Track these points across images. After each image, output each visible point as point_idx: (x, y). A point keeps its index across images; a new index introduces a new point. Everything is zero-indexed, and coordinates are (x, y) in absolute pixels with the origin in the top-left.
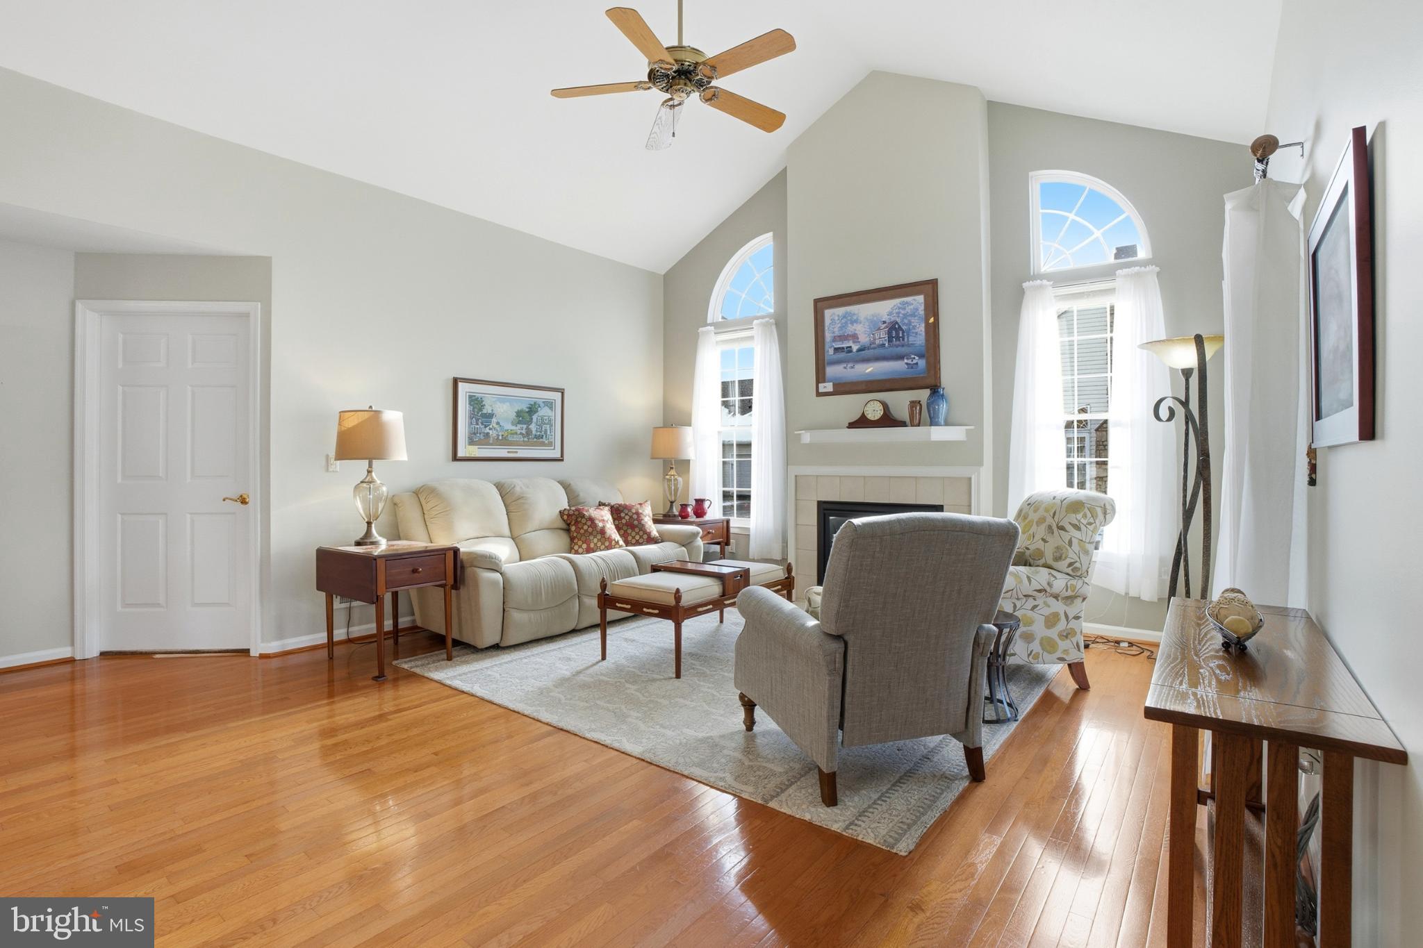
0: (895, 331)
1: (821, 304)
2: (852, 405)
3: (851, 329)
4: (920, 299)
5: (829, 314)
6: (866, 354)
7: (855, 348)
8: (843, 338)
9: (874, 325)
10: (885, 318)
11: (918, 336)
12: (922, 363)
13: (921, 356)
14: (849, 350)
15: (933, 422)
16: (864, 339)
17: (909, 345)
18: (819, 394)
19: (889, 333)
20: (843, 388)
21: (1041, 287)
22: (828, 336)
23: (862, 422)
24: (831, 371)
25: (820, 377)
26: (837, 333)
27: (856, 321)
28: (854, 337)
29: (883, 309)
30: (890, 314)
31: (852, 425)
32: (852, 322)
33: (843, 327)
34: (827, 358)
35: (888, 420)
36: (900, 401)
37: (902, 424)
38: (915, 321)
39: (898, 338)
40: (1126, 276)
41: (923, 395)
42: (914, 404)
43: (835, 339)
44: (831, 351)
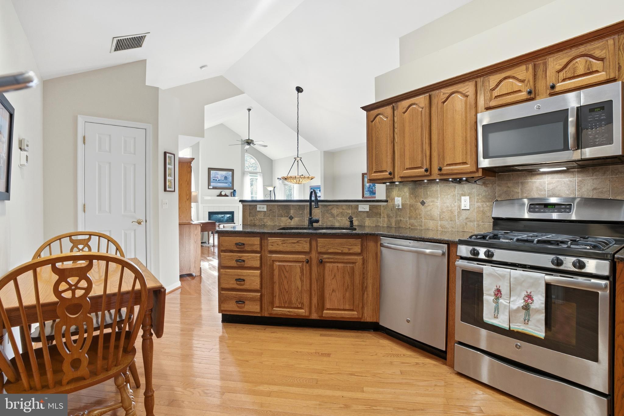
0: (226, 178)
1: (210, 169)
2: (218, 192)
3: (217, 176)
4: (231, 172)
5: (212, 172)
6: (219, 181)
7: (218, 180)
8: (215, 177)
9: (222, 176)
10: (224, 175)
11: (230, 179)
12: (231, 185)
13: (231, 183)
14: (216, 180)
15: (234, 196)
16: (219, 178)
17: (228, 181)
18: (209, 188)
19: (225, 178)
20: (215, 188)
21: (248, 174)
22: (212, 176)
23: (220, 195)
24: (212, 184)
25: (209, 185)
26: (214, 176)
27: (218, 174)
28: (218, 178)
29: (224, 173)
30: (225, 174)
31: (218, 196)
32: (217, 174)
33: (215, 175)
34: (211, 181)
35: (226, 195)
36: (228, 192)
37: (228, 196)
38: (230, 176)
39: (226, 179)
40: (259, 175)
41: (232, 191)
42: (231, 192)
43: (213, 177)
44: (212, 180)
